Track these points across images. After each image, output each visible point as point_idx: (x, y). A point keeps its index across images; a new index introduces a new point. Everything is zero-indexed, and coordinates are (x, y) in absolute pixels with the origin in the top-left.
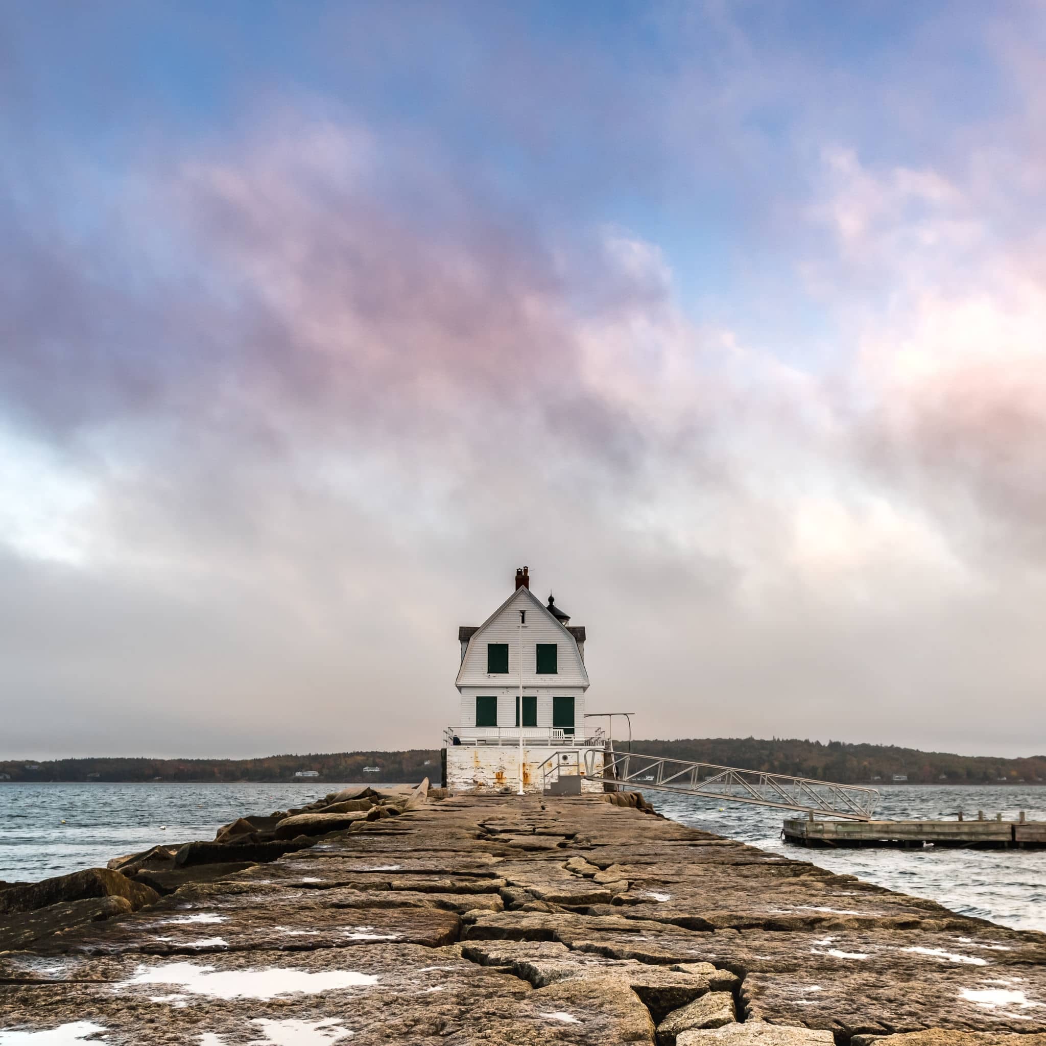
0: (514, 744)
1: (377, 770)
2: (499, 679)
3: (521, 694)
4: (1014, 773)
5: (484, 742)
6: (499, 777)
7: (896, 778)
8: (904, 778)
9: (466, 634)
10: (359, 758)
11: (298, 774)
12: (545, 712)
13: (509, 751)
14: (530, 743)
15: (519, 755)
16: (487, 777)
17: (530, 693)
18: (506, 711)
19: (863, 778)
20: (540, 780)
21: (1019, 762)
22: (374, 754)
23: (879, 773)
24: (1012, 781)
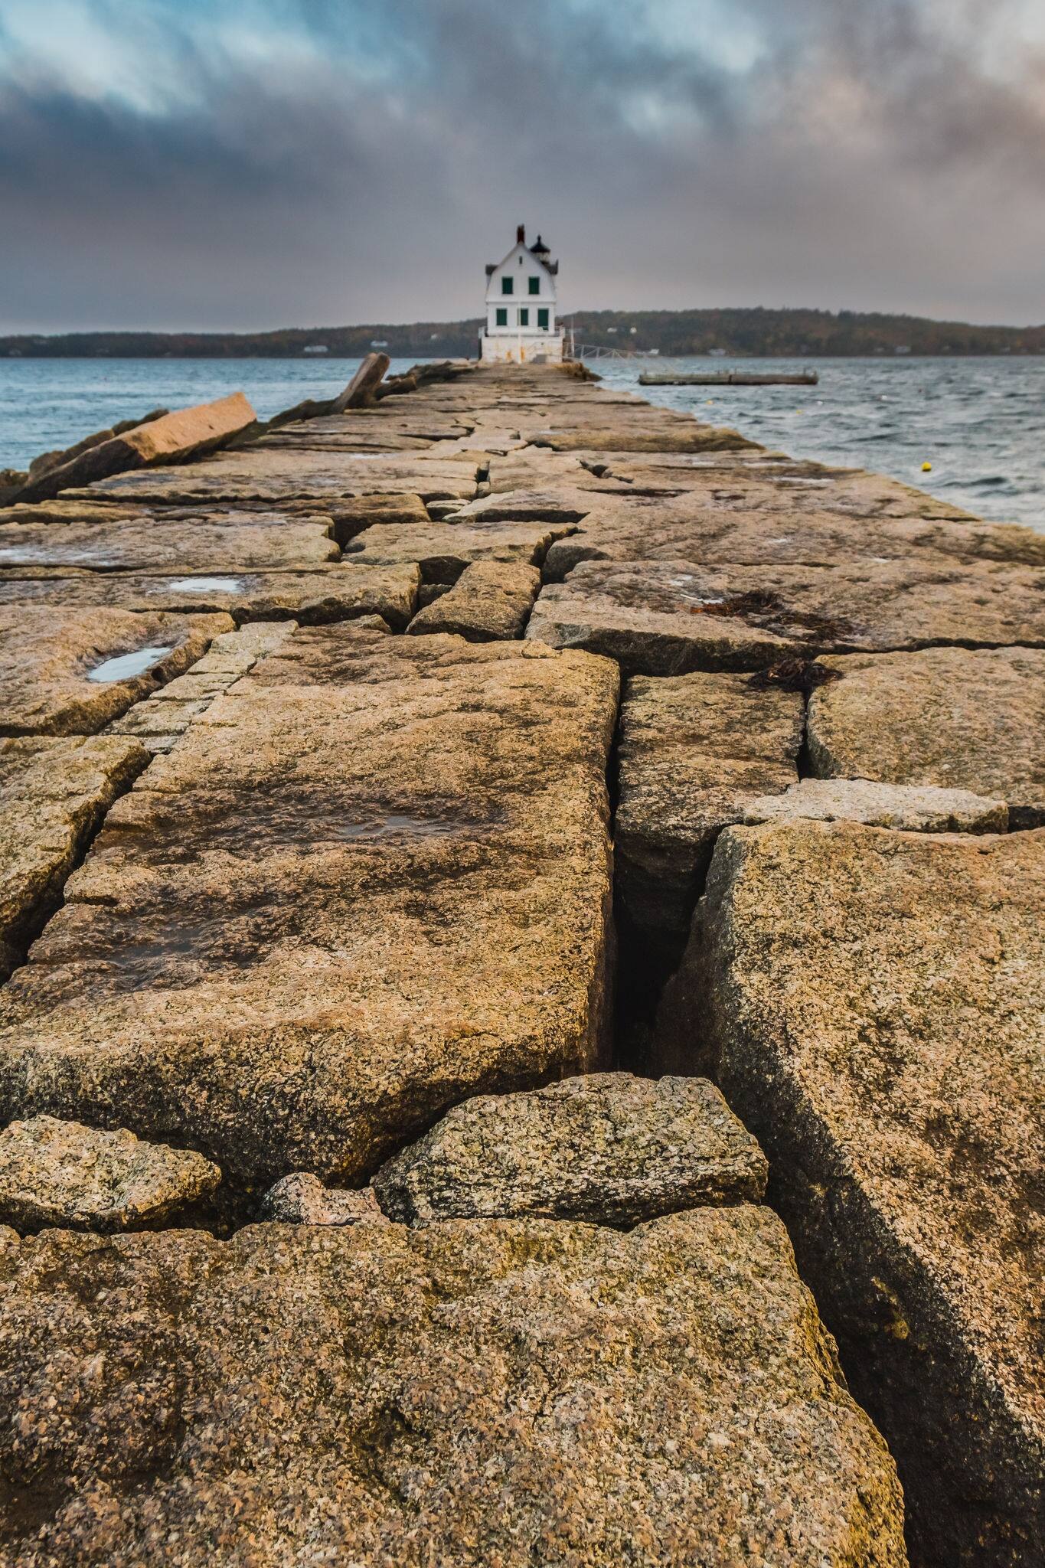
0: (516, 336)
1: (384, 344)
2: (508, 298)
3: (520, 307)
4: (1019, 343)
5: (502, 336)
6: (509, 354)
7: (899, 349)
8: (907, 349)
9: (490, 270)
10: (367, 332)
11: (307, 349)
12: (533, 317)
13: (514, 341)
14: (525, 336)
15: (519, 342)
16: (503, 356)
17: (524, 307)
18: (513, 317)
19: (866, 349)
20: (530, 356)
21: (1029, 332)
22: (380, 328)
23: (883, 345)
24: (1015, 352)
